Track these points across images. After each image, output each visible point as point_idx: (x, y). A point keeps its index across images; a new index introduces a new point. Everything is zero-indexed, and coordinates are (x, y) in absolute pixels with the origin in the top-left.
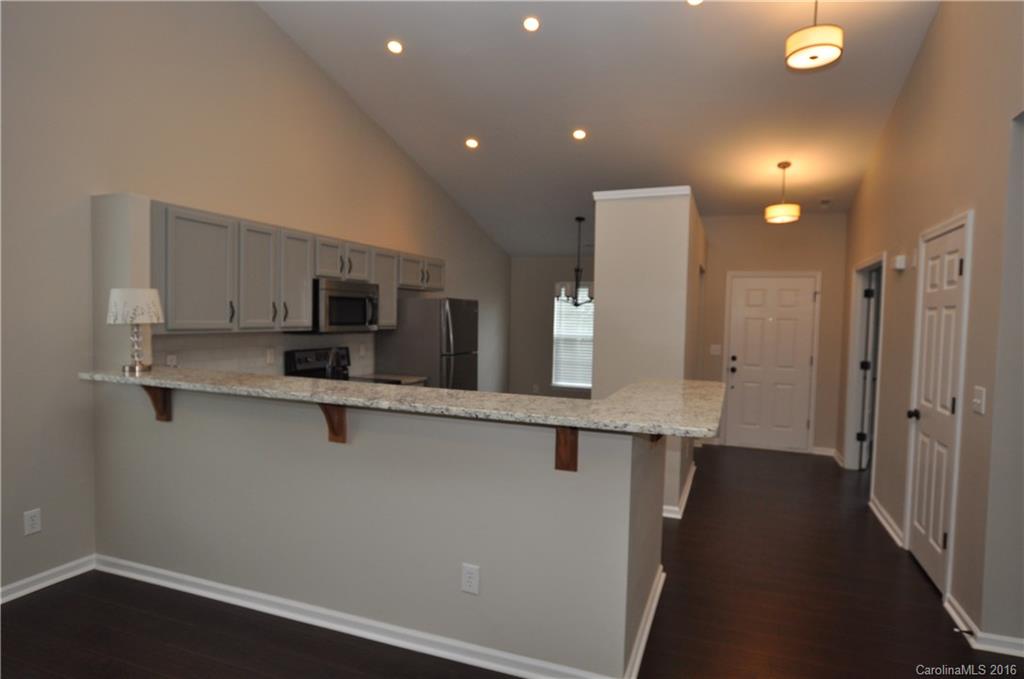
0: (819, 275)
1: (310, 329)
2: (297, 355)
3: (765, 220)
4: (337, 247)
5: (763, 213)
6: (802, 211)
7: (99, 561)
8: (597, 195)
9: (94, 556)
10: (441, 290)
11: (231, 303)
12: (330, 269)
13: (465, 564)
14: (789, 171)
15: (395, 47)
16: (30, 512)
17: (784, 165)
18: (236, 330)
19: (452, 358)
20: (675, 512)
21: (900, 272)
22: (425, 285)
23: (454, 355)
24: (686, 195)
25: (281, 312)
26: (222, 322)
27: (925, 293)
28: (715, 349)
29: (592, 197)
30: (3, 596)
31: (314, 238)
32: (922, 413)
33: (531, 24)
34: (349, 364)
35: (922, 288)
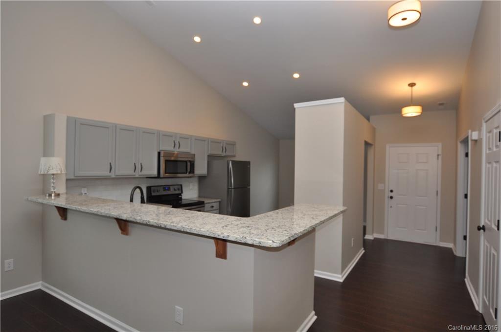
0: (440, 145)
1: (156, 176)
2: (152, 188)
3: (402, 115)
4: (172, 136)
5: (400, 112)
6: (423, 110)
7: (43, 285)
8: (296, 105)
9: (41, 282)
10: (234, 156)
11: (110, 163)
12: (168, 147)
13: (176, 307)
14: (414, 88)
15: (197, 39)
16: (8, 260)
17: (412, 85)
18: (113, 176)
19: (233, 190)
20: (339, 278)
21: (476, 141)
22: (224, 154)
23: (234, 189)
24: (342, 103)
25: (138, 167)
26: (105, 172)
27: (486, 154)
28: (380, 186)
29: (294, 106)
30: (1, 297)
31: (159, 132)
32: (486, 227)
33: (257, 20)
34: (182, 192)
35: (485, 151)
